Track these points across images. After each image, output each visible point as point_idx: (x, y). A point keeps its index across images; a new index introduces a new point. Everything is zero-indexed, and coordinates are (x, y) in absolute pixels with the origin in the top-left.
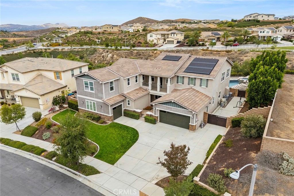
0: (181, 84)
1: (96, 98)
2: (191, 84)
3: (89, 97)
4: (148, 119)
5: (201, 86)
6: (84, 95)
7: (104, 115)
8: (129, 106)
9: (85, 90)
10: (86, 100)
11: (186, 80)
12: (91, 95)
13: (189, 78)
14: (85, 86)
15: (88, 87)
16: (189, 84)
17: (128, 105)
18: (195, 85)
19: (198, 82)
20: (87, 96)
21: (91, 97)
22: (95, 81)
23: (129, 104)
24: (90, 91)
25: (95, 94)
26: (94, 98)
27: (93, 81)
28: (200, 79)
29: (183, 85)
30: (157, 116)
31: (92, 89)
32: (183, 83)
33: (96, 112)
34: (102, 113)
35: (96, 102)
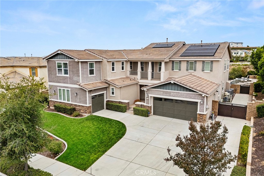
0: (178, 71)
1: (70, 83)
2: (190, 70)
3: (62, 83)
4: (138, 110)
5: (203, 70)
6: (56, 82)
7: (79, 105)
8: (113, 95)
9: (57, 75)
10: (58, 88)
11: (184, 65)
12: (64, 80)
13: (188, 61)
14: (58, 70)
15: (61, 70)
16: (187, 70)
17: (111, 95)
18: (195, 70)
19: (199, 66)
20: (60, 82)
21: (64, 83)
22: (70, 61)
23: (113, 93)
24: (63, 75)
25: (70, 78)
26: (68, 83)
27: (67, 61)
28: (201, 63)
29: (180, 71)
30: (150, 105)
31: (66, 72)
32: (180, 70)
33: (70, 102)
34: (78, 102)
35: (70, 89)
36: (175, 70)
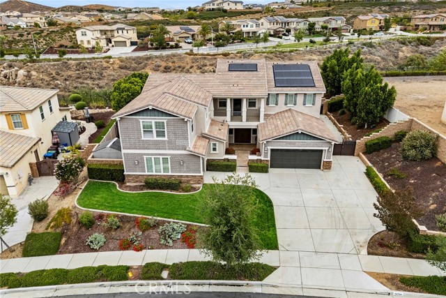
0: (274, 105)
1: (169, 149)
2: (290, 103)
3: (153, 149)
5: (304, 104)
6: (140, 149)
7: (187, 176)
9: (143, 139)
10: (145, 157)
11: (282, 99)
12: (157, 145)
13: (287, 94)
14: (144, 131)
15: (152, 131)
16: (286, 104)
17: (212, 152)
18: (295, 104)
19: (300, 99)
20: (149, 149)
21: (157, 149)
22: (169, 119)
24: (155, 138)
25: (169, 142)
26: (165, 149)
27: (164, 120)
28: (303, 96)
29: (277, 107)
30: (267, 159)
31: (161, 134)
32: (277, 104)
33: (170, 174)
34: (184, 172)
35: (169, 157)
36: (270, 105)
